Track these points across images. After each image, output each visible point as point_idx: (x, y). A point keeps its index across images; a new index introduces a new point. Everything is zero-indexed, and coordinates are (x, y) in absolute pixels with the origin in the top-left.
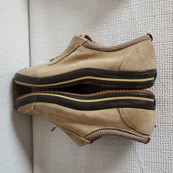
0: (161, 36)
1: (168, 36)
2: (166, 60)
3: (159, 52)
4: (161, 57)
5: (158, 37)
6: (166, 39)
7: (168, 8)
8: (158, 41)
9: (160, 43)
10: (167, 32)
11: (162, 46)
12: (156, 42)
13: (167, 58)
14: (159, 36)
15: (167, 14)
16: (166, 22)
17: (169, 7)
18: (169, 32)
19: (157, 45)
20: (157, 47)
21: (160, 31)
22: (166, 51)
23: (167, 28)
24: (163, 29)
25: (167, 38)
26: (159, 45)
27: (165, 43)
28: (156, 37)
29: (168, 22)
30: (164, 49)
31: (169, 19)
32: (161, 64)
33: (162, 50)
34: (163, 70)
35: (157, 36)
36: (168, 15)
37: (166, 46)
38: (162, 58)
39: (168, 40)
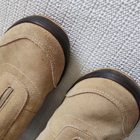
0: (87, 43)
1: (92, 35)
2: (120, 58)
3: (105, 57)
4: (113, 60)
5: (86, 46)
6: (94, 41)
7: (57, 12)
8: (91, 50)
9: (94, 49)
10: (86, 34)
11: (100, 50)
12: (89, 52)
13: (119, 55)
14: (86, 44)
15: (64, 19)
16: (73, 26)
17: (57, 10)
18: (87, 31)
19: (95, 54)
20: (96, 56)
21: (80, 40)
22: (109, 51)
23: (82, 29)
24: (80, 35)
25: (94, 38)
26: (96, 51)
27: (99, 44)
28: (84, 49)
29: (75, 24)
30: (106, 50)
31: (72, 20)
32: (122, 67)
33: (104, 53)
34: (132, 69)
35: (84, 47)
36: (66, 18)
37: (103, 46)
38: (115, 60)
39: (98, 39)
